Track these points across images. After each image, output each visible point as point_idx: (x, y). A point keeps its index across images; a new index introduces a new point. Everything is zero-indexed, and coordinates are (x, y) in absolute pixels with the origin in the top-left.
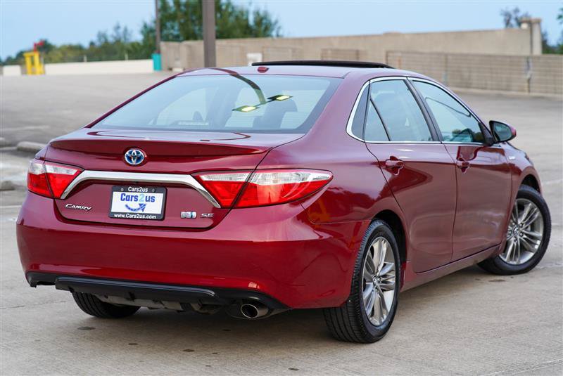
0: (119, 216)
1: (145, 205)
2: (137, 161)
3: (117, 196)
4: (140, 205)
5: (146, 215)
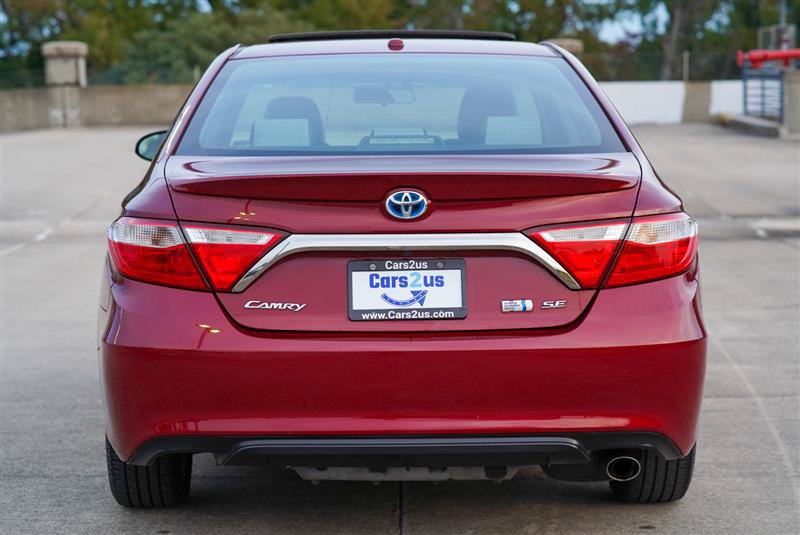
1: (424, 293)
2: (413, 212)
4: (414, 293)
5: (431, 311)
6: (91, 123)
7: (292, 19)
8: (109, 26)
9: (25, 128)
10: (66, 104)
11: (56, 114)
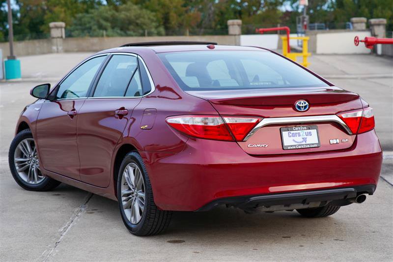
0: (292, 148)
1: (306, 138)
3: (285, 134)
4: (303, 138)
5: (309, 145)
6: (67, 51)
7: (141, 9)
8: (65, 12)
9: (43, 53)
10: (58, 44)
11: (54, 48)
